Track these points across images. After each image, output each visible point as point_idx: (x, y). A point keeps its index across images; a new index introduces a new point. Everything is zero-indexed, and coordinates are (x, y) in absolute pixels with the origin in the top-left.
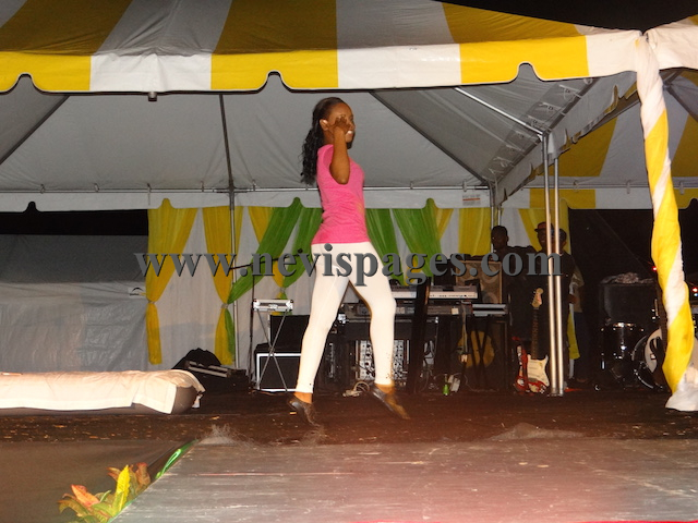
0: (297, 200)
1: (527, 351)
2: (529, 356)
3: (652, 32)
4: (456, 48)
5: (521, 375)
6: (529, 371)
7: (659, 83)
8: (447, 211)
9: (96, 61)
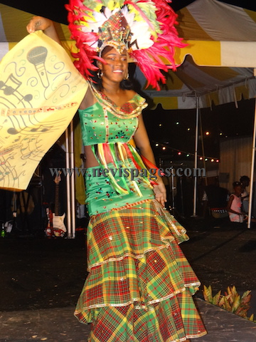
1: (52, 211)
2: (54, 214)
5: (49, 226)
6: (54, 223)
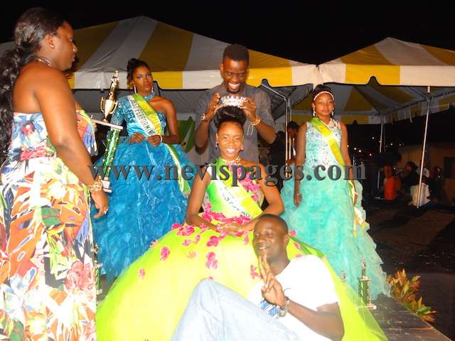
0: (190, 118)
3: (321, 66)
9: (77, 74)
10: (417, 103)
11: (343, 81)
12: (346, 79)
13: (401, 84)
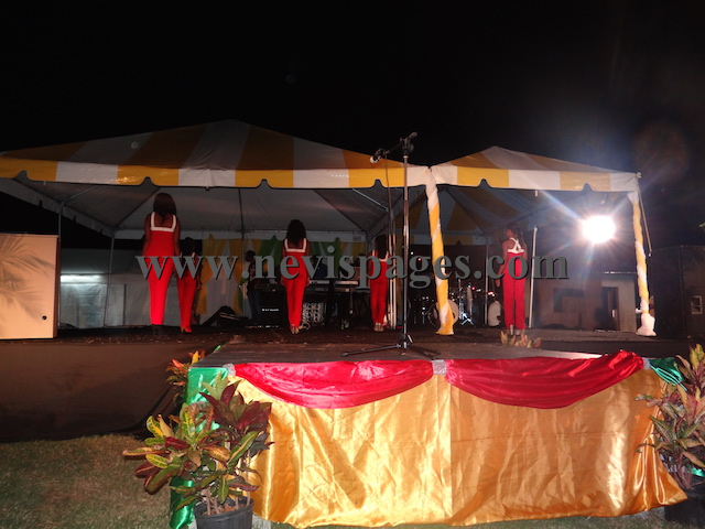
0: (274, 237)
3: (433, 168)
4: (347, 171)
7: (436, 190)
8: (346, 243)
9: (181, 171)
10: (523, 218)
11: (454, 183)
12: (459, 180)
13: (511, 187)
